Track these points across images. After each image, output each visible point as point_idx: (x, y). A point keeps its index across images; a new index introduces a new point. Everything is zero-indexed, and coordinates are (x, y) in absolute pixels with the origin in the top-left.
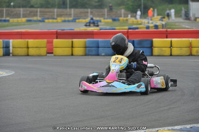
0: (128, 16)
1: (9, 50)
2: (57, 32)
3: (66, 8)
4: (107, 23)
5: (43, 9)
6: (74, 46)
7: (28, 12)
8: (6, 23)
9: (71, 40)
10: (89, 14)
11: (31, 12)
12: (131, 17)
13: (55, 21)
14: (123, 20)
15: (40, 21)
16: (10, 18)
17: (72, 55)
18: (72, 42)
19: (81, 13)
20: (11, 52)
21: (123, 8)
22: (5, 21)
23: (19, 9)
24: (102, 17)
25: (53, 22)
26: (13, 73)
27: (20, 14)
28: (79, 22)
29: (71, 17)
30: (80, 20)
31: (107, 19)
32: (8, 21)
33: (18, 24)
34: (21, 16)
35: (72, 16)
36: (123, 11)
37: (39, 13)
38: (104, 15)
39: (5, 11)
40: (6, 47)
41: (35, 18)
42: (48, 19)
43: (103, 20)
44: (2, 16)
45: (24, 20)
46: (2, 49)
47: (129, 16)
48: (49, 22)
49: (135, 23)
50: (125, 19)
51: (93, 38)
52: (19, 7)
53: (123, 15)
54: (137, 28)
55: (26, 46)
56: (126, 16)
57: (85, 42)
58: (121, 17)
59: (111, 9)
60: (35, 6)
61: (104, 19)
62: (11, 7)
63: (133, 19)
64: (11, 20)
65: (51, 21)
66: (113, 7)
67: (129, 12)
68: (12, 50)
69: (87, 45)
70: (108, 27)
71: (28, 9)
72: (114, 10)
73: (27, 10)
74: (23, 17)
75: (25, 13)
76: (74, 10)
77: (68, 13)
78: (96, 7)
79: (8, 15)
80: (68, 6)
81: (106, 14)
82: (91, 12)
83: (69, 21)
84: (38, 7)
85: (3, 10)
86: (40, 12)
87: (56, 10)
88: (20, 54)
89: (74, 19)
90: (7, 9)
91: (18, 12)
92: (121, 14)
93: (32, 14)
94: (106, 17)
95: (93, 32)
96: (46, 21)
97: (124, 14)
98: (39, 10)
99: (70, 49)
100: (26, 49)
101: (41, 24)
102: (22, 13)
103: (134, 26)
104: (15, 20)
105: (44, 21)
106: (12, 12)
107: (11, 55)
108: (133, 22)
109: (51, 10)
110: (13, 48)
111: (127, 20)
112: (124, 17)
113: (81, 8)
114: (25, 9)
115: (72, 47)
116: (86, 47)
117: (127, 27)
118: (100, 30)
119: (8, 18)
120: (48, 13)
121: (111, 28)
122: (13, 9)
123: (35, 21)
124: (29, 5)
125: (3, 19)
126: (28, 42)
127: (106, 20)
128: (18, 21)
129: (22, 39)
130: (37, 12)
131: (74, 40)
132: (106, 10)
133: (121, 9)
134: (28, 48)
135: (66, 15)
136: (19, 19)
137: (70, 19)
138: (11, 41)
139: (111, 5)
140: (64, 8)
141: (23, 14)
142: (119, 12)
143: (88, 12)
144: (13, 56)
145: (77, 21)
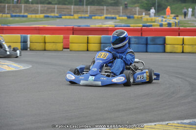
0: (142, 14)
1: (27, 45)
2: (73, 28)
3: (83, 5)
4: (122, 21)
5: (60, 6)
6: (89, 42)
7: (46, 9)
8: (24, 19)
9: (86, 36)
10: (105, 11)
11: (48, 8)
12: (146, 14)
13: (71, 17)
14: (138, 17)
15: (57, 17)
16: (29, 14)
17: (88, 50)
18: (88, 37)
19: (97, 10)
20: (29, 46)
21: (138, 7)
22: (23, 16)
23: (37, 5)
24: (118, 14)
25: (70, 19)
26: (31, 66)
27: (38, 10)
28: (95, 19)
29: (87, 14)
30: (96, 17)
31: (122, 16)
32: (26, 16)
33: (36, 20)
34: (39, 12)
35: (89, 13)
36: (138, 9)
37: (56, 10)
38: (120, 12)
39: (23, 7)
40: (24, 42)
41: (52, 15)
42: (65, 15)
43: (118, 18)
44: (20, 12)
45: (42, 15)
46: (20, 43)
47: (144, 13)
48: (66, 19)
49: (149, 20)
50: (140, 16)
51: (108, 35)
52: (37, 3)
53: (137, 13)
54: (151, 26)
55: (43, 41)
56: (141, 13)
57: (101, 38)
58: (136, 14)
59: (126, 6)
60: (53, 3)
61: (119, 16)
62: (29, 4)
63: (147, 17)
64: (29, 16)
65: (67, 17)
66: (128, 5)
67: (143, 10)
68: (30, 45)
69: (102, 42)
70: (123, 24)
71: (46, 5)
72: (129, 8)
73: (45, 7)
74: (41, 13)
75: (43, 9)
76: (90, 8)
77: (85, 10)
78: (111, 5)
79: (26, 10)
80: (85, 3)
81: (121, 11)
82: (107, 10)
83: (85, 18)
84: (56, 4)
85: (22, 6)
86: (57, 8)
87: (72, 7)
88: (37, 49)
89: (90, 16)
90: (25, 5)
91: (36, 8)
92: (136, 12)
93: (50, 10)
94: (121, 14)
95: (108, 28)
96: (63, 17)
97: (139, 12)
98: (56, 6)
99: (86, 45)
100: (43, 44)
101: (58, 20)
102: (39, 9)
103: (148, 24)
104: (34, 16)
105: (61, 17)
106: (30, 8)
107: (29, 49)
108: (147, 19)
109: (68, 6)
110: (31, 42)
111: (141, 18)
112: (139, 15)
113: (97, 5)
114: (43, 5)
115: (88, 43)
116: (101, 43)
117: (141, 25)
118: (115, 26)
119: (26, 14)
120: (65, 10)
121: (126, 25)
122: (31, 5)
123: (53, 17)
124: (47, 2)
125: (22, 14)
126: (45, 37)
127: (121, 18)
128: (36, 16)
129: (39, 34)
130: (54, 8)
131: (89, 36)
132: (121, 8)
133: (136, 7)
134: (45, 43)
135: (83, 11)
136: (37, 15)
137: (87, 15)
138: (29, 35)
139: (126, 3)
140: (80, 5)
141: (41, 10)
142: (133, 10)
143: (103, 10)
144: (30, 50)
145: (93, 17)
